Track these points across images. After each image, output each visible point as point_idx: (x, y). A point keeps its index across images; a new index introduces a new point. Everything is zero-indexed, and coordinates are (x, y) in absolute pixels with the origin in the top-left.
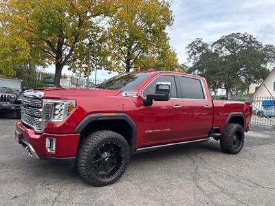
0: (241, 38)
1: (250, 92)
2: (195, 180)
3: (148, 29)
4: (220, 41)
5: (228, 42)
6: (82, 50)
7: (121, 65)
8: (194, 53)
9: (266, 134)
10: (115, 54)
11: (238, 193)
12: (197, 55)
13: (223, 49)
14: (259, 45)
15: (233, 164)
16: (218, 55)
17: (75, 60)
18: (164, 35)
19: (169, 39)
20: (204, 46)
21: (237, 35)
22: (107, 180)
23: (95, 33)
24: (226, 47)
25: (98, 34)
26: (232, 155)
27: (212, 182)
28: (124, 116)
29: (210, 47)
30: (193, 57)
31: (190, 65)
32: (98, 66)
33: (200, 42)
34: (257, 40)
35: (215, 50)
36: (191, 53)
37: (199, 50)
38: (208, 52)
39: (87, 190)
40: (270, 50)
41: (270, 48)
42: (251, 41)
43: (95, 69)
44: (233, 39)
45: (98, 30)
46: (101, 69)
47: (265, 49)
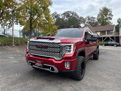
0: (72, 13)
4: (64, 14)
5: (67, 14)
8: (54, 18)
18: (48, 10)
20: (58, 15)
32: (16, 23)
33: (56, 13)
34: (77, 14)
35: (62, 18)
37: (56, 17)
40: (82, 19)
41: (81, 18)
42: (75, 15)
43: (14, 24)
44: (69, 13)
45: (16, 4)
46: (18, 24)
47: (80, 18)
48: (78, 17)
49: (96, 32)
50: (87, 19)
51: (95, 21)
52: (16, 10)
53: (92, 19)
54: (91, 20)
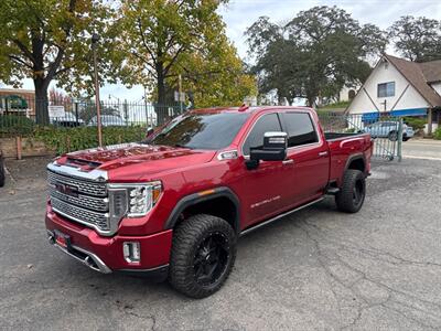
0: (328, 15)
1: (341, 99)
2: (322, 264)
3: (190, 8)
4: (296, 21)
5: (306, 21)
6: (80, 52)
7: (146, 72)
8: (258, 42)
9: (381, 171)
10: (134, 54)
11: (384, 276)
12: (263, 45)
13: (302, 32)
14: (354, 26)
15: (360, 230)
16: (294, 44)
17: (68, 68)
18: (217, 20)
19: (225, 25)
20: (273, 29)
21: (322, 10)
22: (212, 287)
23: (99, 19)
24: (307, 31)
25: (104, 21)
26: (352, 215)
27: (346, 265)
28: (225, 191)
29: (281, 31)
30: (256, 49)
31: (253, 62)
32: (109, 78)
33: (266, 23)
34: (351, 17)
35: (291, 36)
36: (253, 42)
37: (265, 35)
38: (280, 40)
39: (189, 306)
40: (370, 33)
41: (370, 29)
42: (343, 20)
43: (105, 82)
44: (315, 17)
45: (104, 13)
46: (115, 83)
47: (363, 32)
48: (356, 26)
49: (430, 84)
50: (401, 28)
51: (435, 34)
52: (105, 36)
53: (423, 29)
54: (416, 35)
